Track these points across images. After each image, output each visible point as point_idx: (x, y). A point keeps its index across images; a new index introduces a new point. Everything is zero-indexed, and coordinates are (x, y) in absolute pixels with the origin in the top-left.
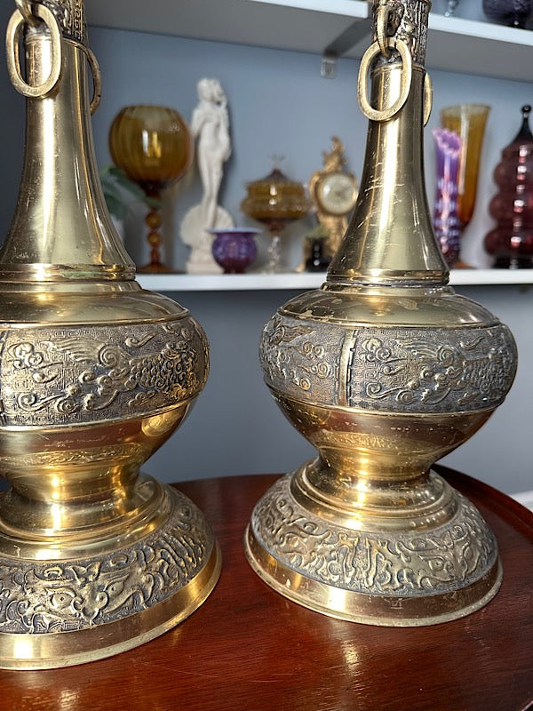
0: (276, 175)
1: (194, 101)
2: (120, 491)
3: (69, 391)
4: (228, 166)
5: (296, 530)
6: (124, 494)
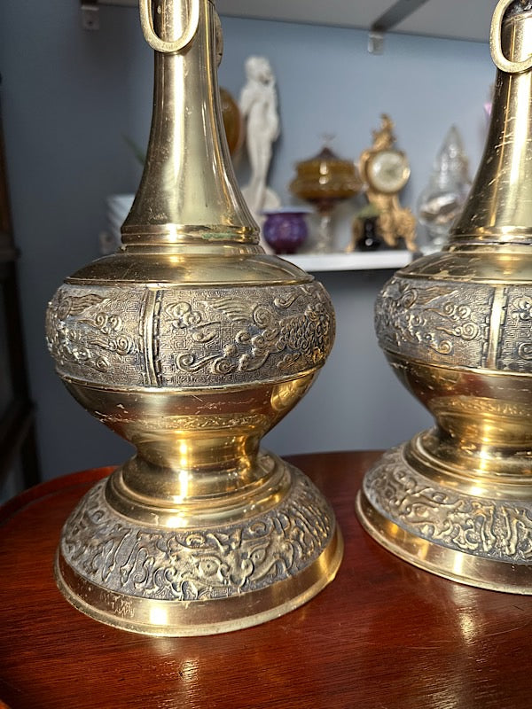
0: (326, 154)
1: (242, 79)
2: (244, 460)
3: (226, 351)
4: (276, 145)
5: (424, 500)
6: (248, 464)
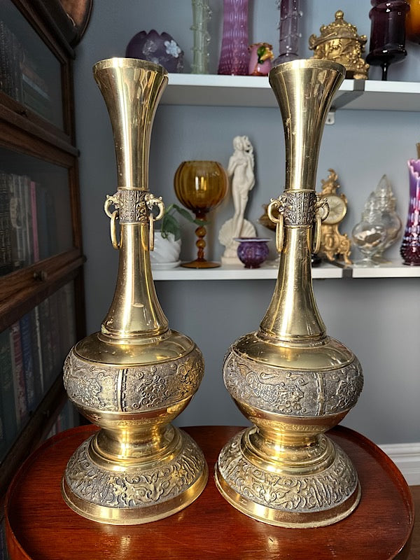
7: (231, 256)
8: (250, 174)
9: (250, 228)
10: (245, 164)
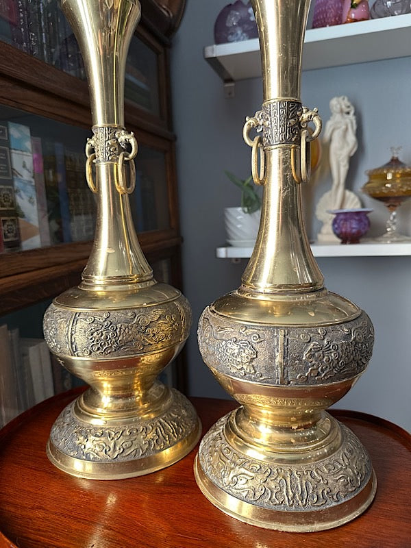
7: (327, 233)
8: (351, 138)
9: (353, 200)
10: (344, 127)
